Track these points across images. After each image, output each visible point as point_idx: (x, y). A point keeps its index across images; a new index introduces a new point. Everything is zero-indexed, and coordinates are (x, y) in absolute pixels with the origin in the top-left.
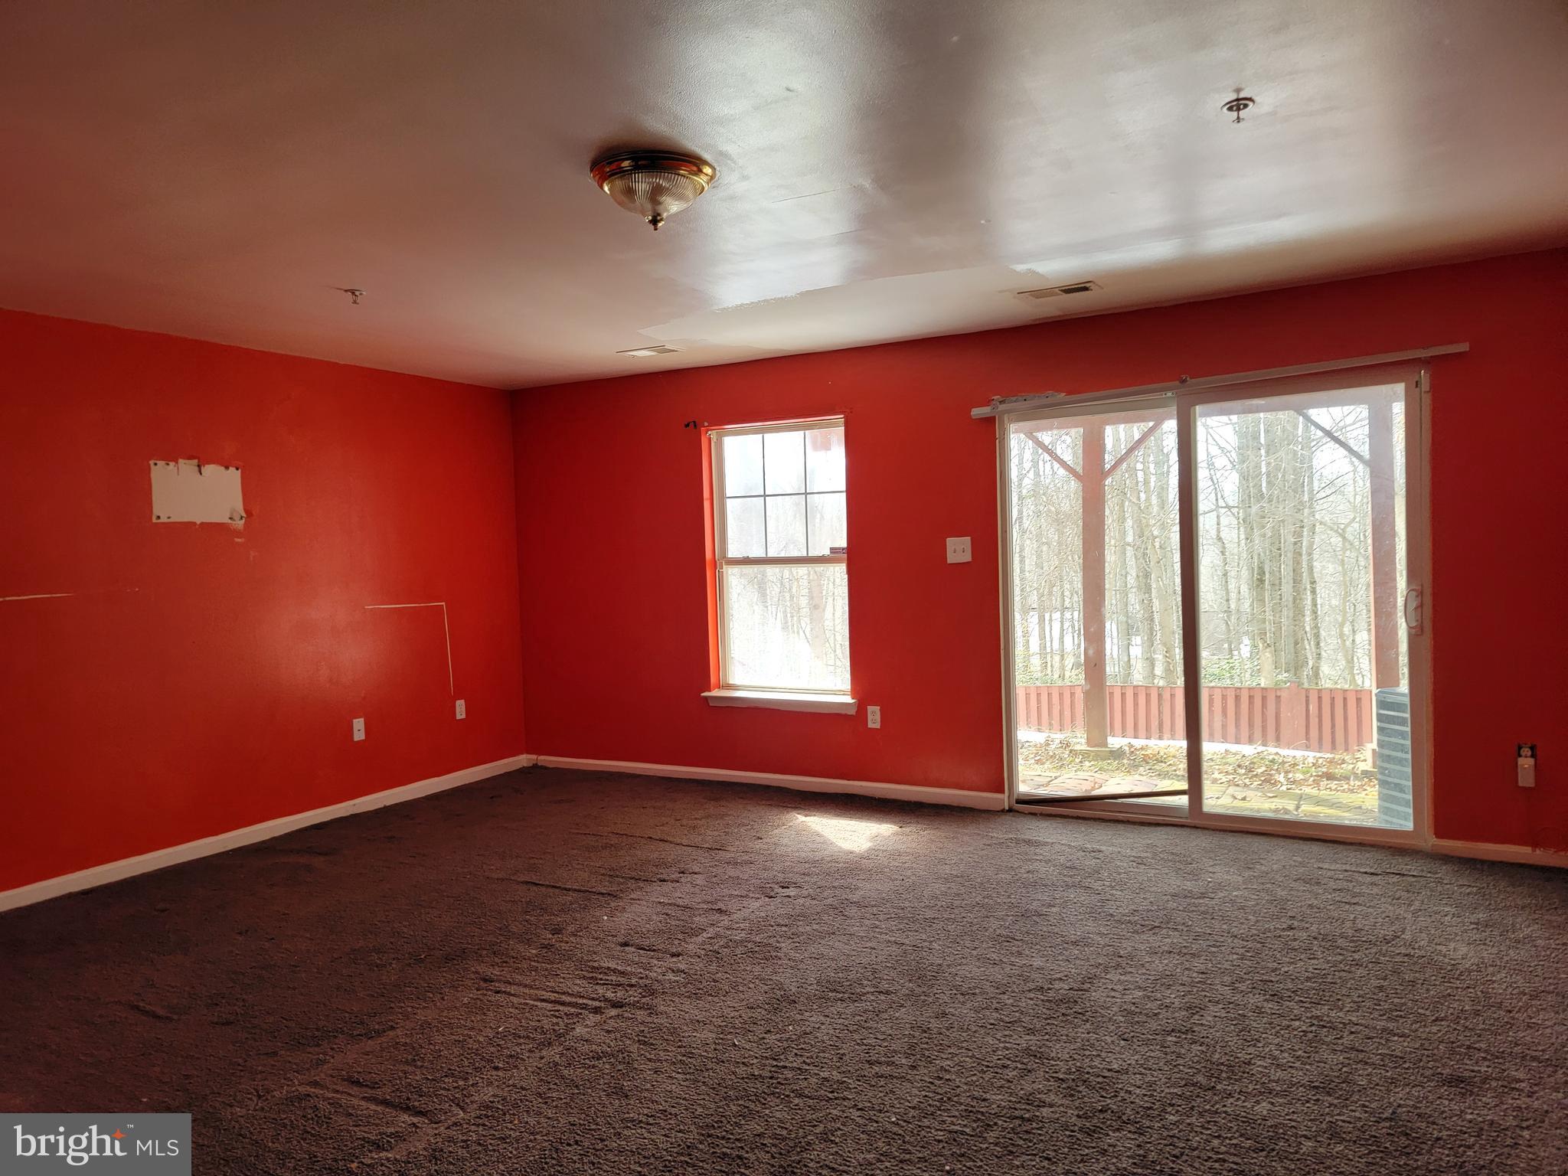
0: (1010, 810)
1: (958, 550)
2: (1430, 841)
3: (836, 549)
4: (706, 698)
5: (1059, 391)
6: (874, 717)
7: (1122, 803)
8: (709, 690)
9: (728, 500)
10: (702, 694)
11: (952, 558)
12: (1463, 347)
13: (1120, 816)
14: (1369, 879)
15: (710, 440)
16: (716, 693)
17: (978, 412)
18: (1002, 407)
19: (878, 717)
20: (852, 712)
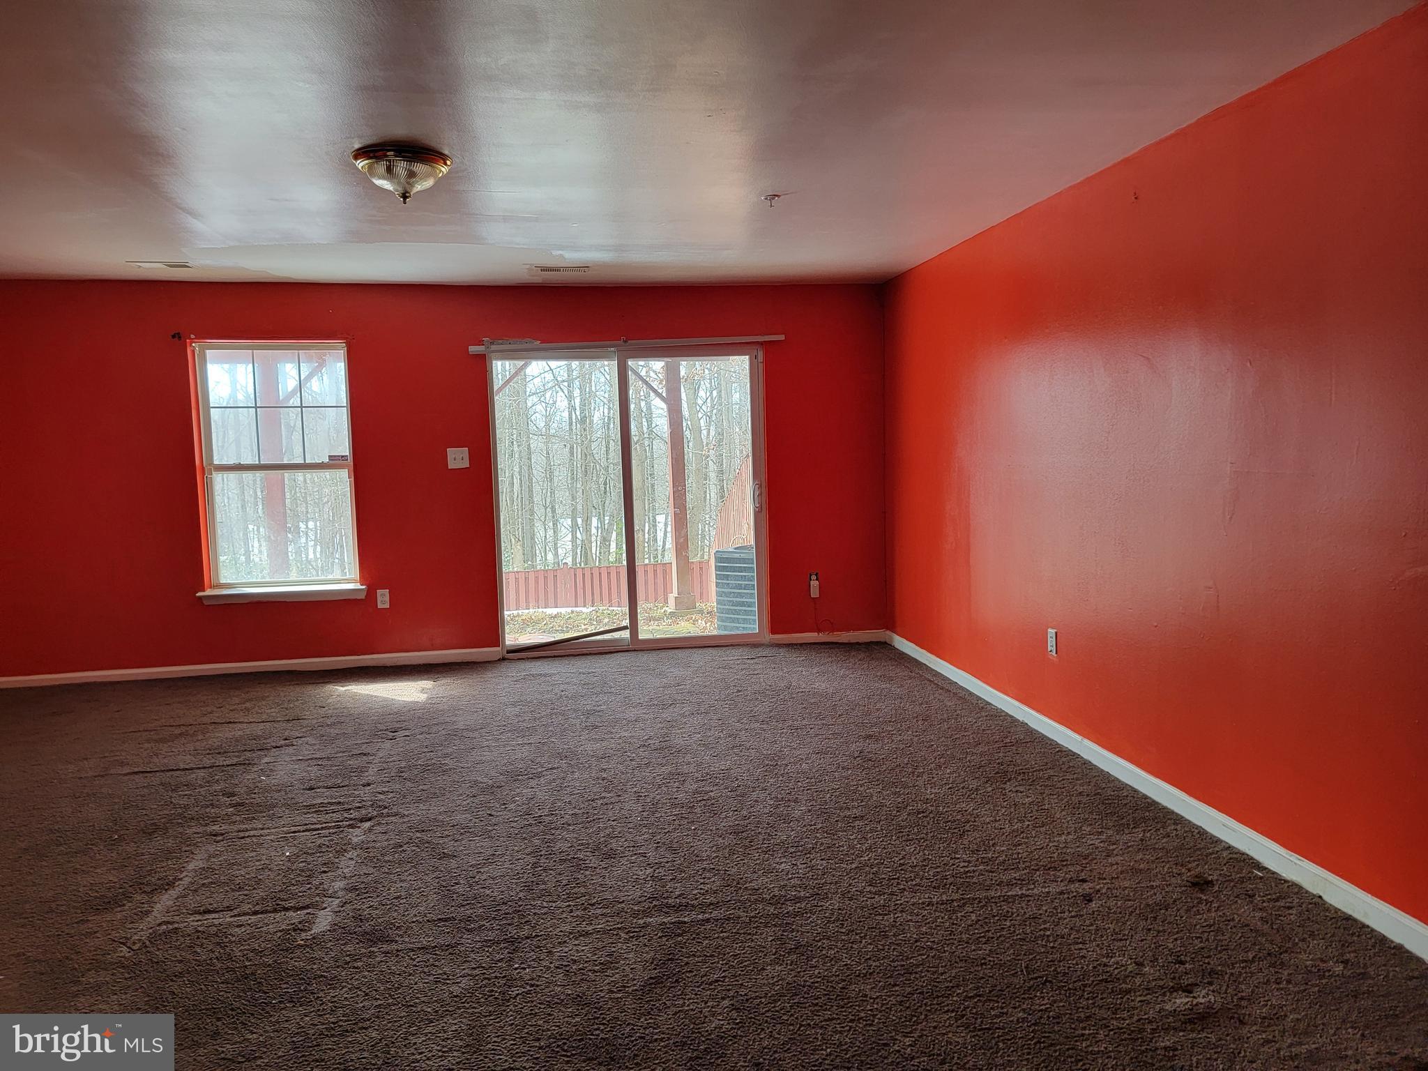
0: (504, 659)
1: (458, 458)
2: (768, 637)
3: (335, 456)
4: (200, 598)
5: (537, 339)
6: (383, 599)
7: (584, 642)
8: (203, 590)
9: (211, 409)
10: (198, 595)
11: (452, 465)
12: (782, 337)
13: (585, 651)
14: (752, 661)
15: (193, 352)
16: (208, 592)
17: (473, 349)
18: (494, 347)
19: (387, 598)
20: (362, 596)
